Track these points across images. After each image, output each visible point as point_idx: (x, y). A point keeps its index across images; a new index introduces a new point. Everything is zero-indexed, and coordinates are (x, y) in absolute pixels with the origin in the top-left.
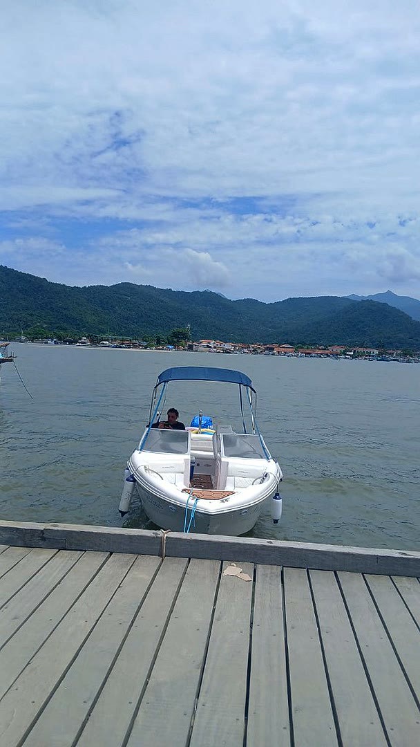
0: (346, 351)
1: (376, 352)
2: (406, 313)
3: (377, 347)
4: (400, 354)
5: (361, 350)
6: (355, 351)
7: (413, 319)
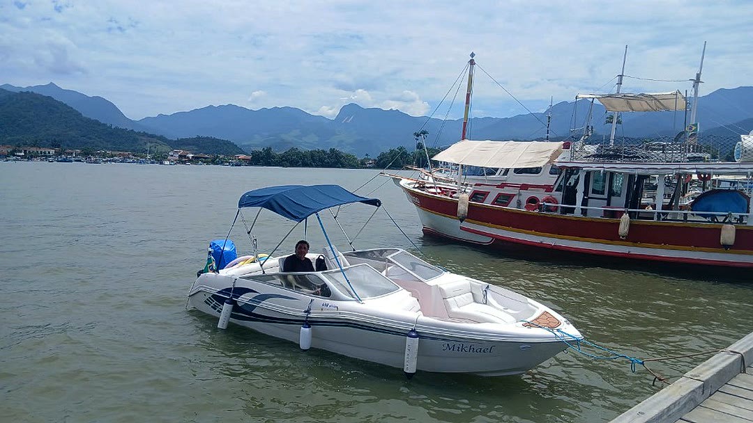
0: (15, 151)
1: (52, 152)
2: (74, 108)
3: (53, 146)
4: (79, 154)
5: (34, 149)
6: (25, 151)
7: (83, 115)
